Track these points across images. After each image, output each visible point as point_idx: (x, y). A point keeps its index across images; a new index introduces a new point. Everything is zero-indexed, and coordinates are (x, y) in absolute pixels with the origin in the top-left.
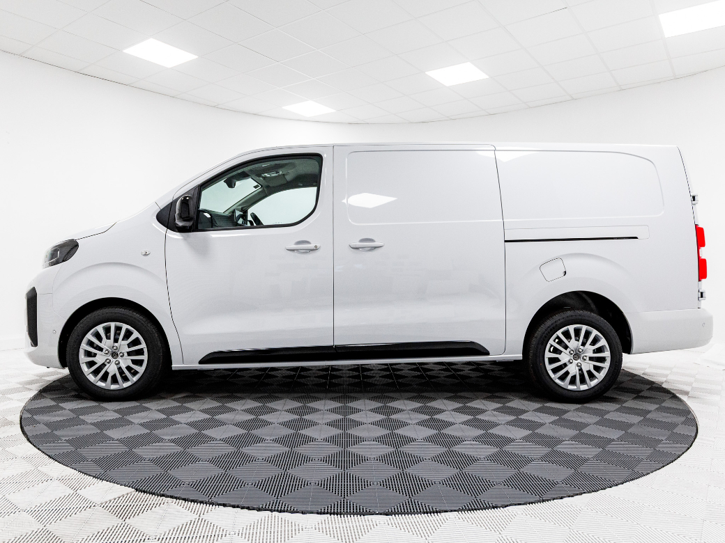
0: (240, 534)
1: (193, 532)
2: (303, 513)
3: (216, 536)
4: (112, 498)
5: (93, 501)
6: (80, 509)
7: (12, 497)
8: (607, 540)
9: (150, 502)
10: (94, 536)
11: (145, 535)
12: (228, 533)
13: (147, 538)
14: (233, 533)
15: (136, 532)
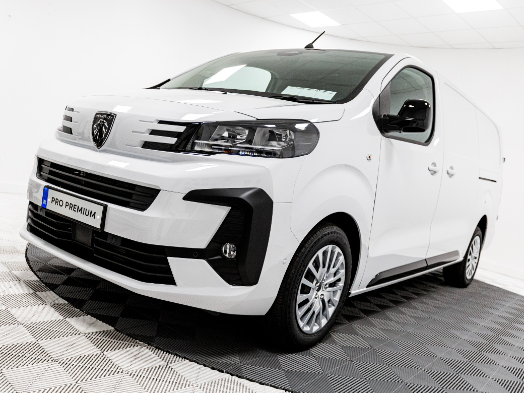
0: (202, 388)
2: (261, 383)
3: (181, 384)
4: (94, 331)
5: (78, 329)
6: (68, 334)
7: (13, 311)
10: (77, 359)
11: (119, 368)
12: (191, 384)
13: (121, 371)
14: (196, 385)
15: (112, 364)
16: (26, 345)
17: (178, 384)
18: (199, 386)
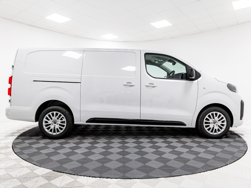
0: (89, 186)
1: (73, 185)
3: (81, 187)
4: (45, 173)
5: (38, 174)
6: (34, 177)
7: (11, 173)
8: (217, 187)
9: (58, 175)
12: (85, 185)
14: (87, 185)
15: (53, 185)
16: (18, 186)
17: (80, 187)
18: (88, 185)
